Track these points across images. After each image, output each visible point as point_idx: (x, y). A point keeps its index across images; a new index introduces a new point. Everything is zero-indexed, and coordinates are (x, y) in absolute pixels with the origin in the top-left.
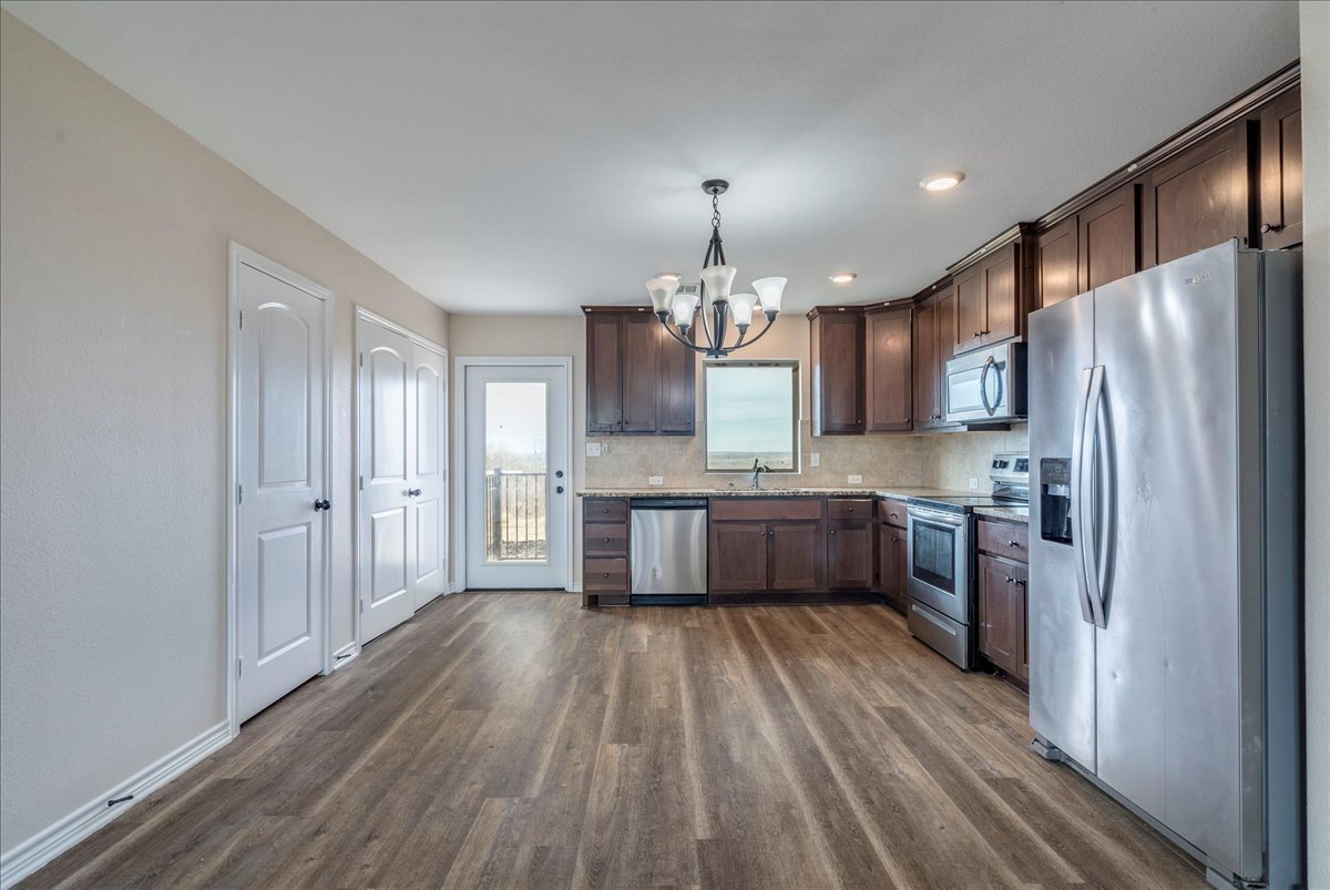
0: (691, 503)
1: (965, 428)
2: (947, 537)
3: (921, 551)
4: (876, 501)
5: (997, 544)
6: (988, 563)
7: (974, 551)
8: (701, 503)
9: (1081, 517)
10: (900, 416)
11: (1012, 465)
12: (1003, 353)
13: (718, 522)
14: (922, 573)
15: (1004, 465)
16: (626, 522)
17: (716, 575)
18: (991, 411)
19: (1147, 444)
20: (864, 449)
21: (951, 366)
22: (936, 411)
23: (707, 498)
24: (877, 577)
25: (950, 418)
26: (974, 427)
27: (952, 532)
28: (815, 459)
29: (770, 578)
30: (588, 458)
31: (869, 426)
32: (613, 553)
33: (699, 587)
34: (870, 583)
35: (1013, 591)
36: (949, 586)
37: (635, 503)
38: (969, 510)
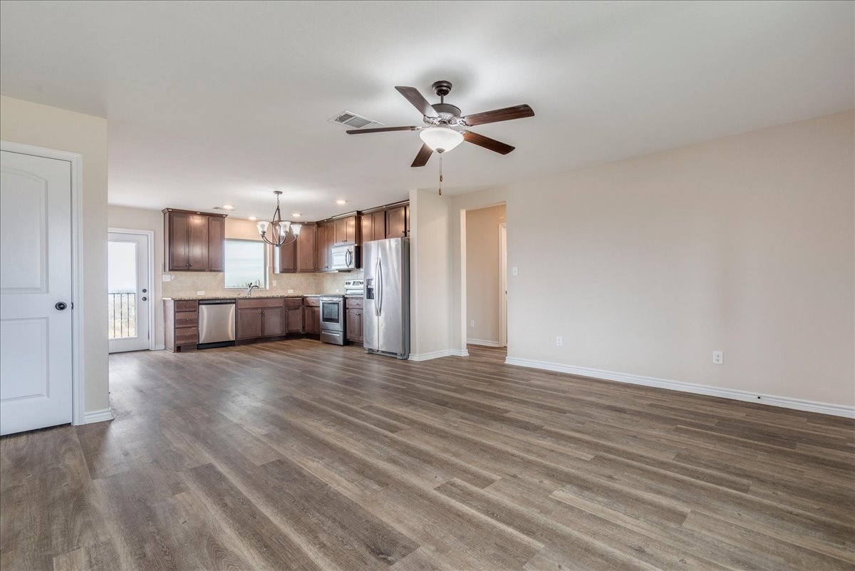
0: (229, 301)
1: (337, 271)
2: (336, 306)
3: (325, 313)
4: (304, 299)
5: (352, 305)
6: (349, 312)
7: (345, 308)
8: (233, 301)
9: (375, 292)
10: (311, 266)
11: (352, 283)
12: (352, 249)
13: (240, 309)
14: (326, 320)
15: (349, 283)
16: (196, 310)
17: (240, 332)
18: (348, 266)
19: (387, 275)
20: (295, 279)
21: (333, 250)
22: (326, 265)
23: (235, 299)
24: (304, 327)
25: (333, 268)
26: (340, 271)
27: (338, 304)
28: (275, 283)
29: (263, 331)
30: (163, 283)
31: (298, 270)
32: (191, 325)
33: (232, 337)
34: (301, 331)
35: (357, 318)
36: (337, 321)
37: (201, 302)
38: (343, 296)
